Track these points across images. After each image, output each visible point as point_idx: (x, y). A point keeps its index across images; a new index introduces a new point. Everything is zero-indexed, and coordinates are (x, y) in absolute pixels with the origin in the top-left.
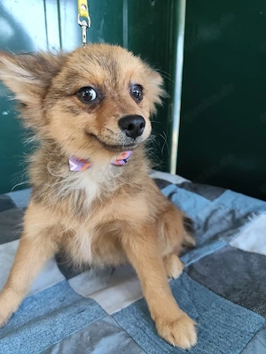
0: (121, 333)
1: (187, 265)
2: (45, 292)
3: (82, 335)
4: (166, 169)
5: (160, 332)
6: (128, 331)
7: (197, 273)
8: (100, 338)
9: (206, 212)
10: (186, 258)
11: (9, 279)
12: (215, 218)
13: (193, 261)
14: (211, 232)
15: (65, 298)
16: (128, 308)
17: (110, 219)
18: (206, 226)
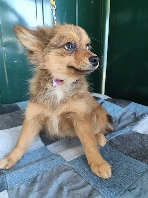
0: (73, 170)
1: (108, 140)
2: (35, 151)
3: (53, 170)
4: (99, 92)
5: (92, 171)
6: (76, 170)
7: (114, 143)
8: (62, 172)
9: (120, 114)
10: (108, 136)
11: (17, 143)
12: (125, 117)
13: (112, 138)
14: (122, 124)
15: (44, 154)
16: (76, 159)
17: (68, 111)
18: (120, 121)
